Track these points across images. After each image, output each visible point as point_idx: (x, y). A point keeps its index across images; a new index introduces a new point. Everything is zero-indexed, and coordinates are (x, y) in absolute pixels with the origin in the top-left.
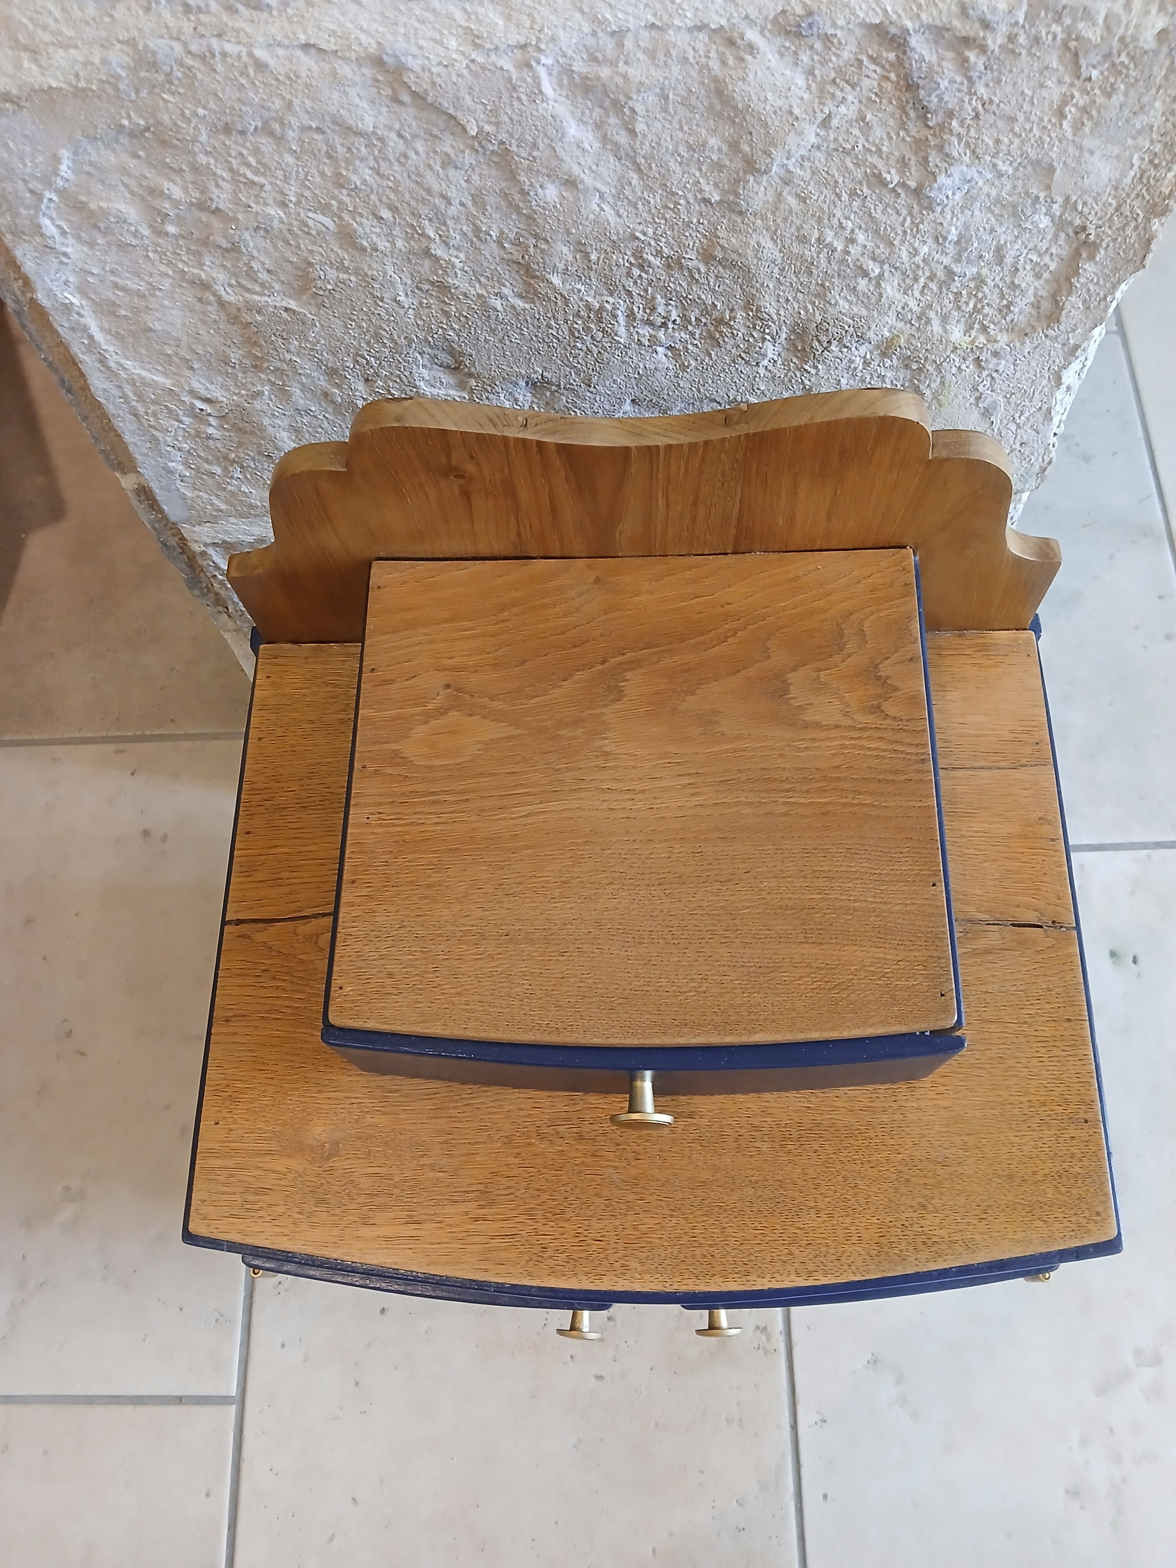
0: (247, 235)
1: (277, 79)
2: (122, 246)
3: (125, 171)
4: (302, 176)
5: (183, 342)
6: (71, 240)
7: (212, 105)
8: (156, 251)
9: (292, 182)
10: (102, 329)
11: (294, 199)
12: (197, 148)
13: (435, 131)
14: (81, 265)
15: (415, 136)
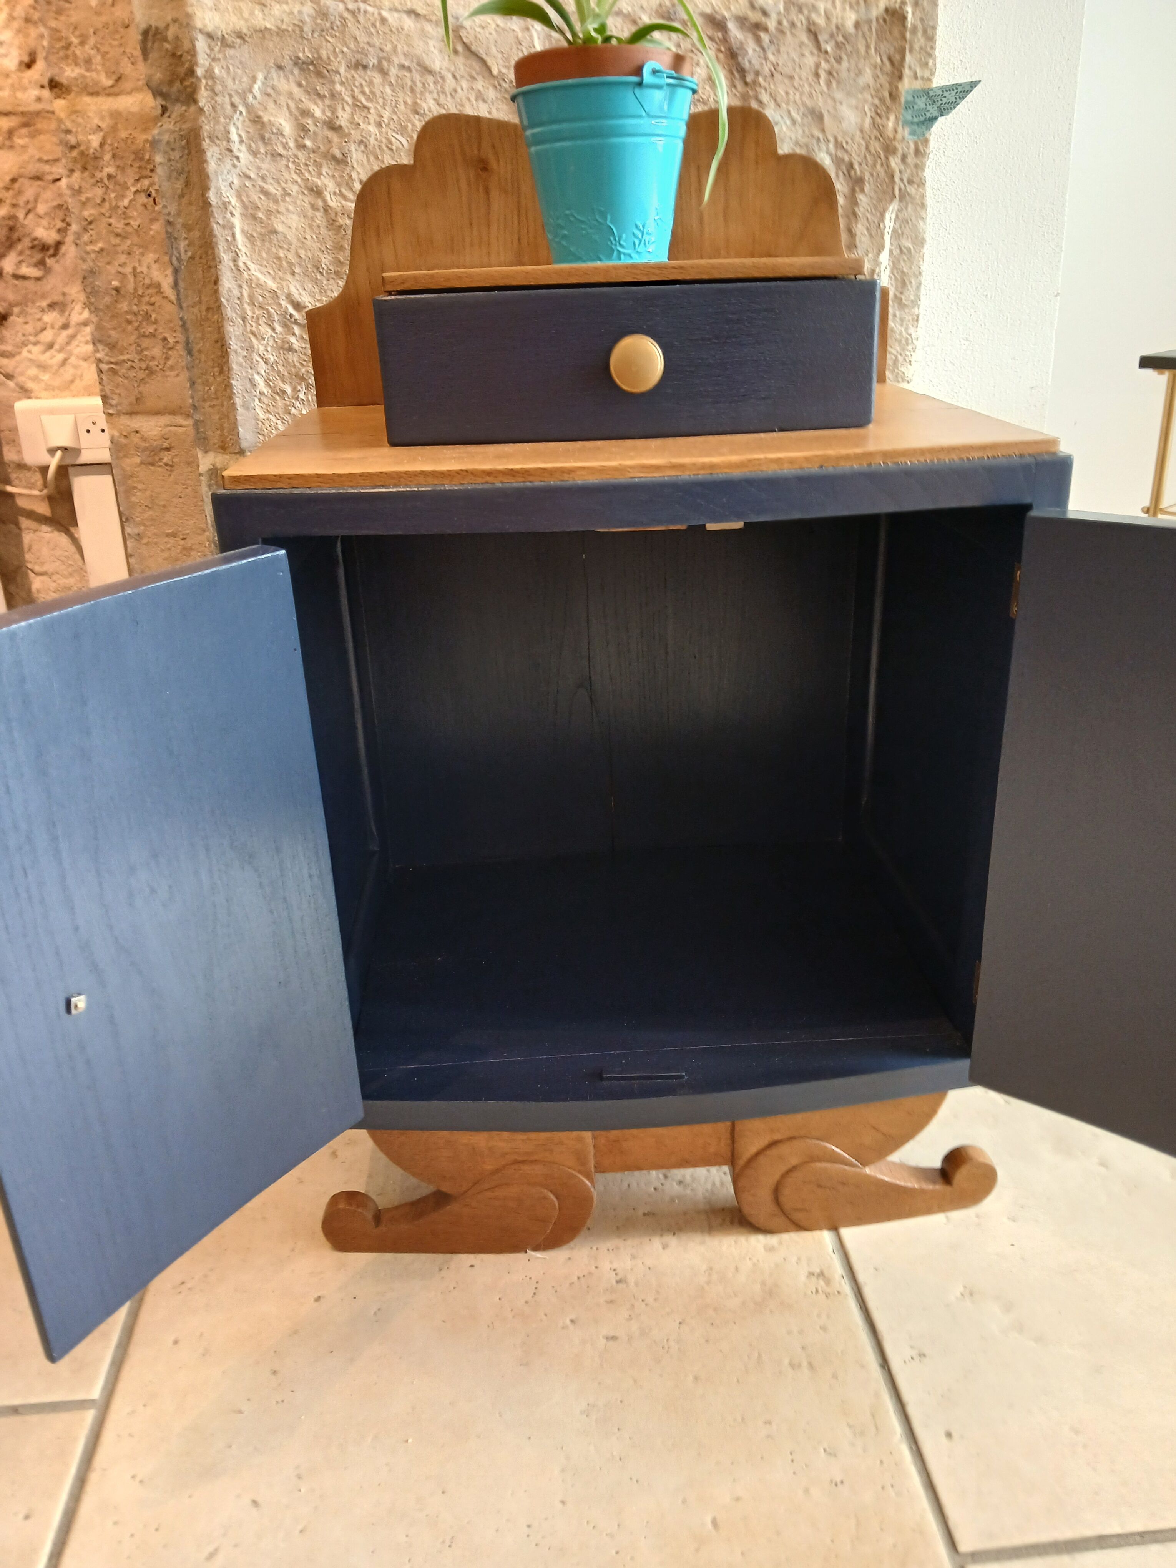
0: (353, 147)
1: (391, 31)
2: (275, 155)
3: (290, 95)
4: (393, 103)
5: (293, 247)
6: (243, 148)
7: (352, 46)
8: (294, 162)
9: (387, 108)
10: (243, 231)
11: (386, 121)
12: (337, 79)
13: (474, 74)
14: (245, 170)
15: (462, 77)
